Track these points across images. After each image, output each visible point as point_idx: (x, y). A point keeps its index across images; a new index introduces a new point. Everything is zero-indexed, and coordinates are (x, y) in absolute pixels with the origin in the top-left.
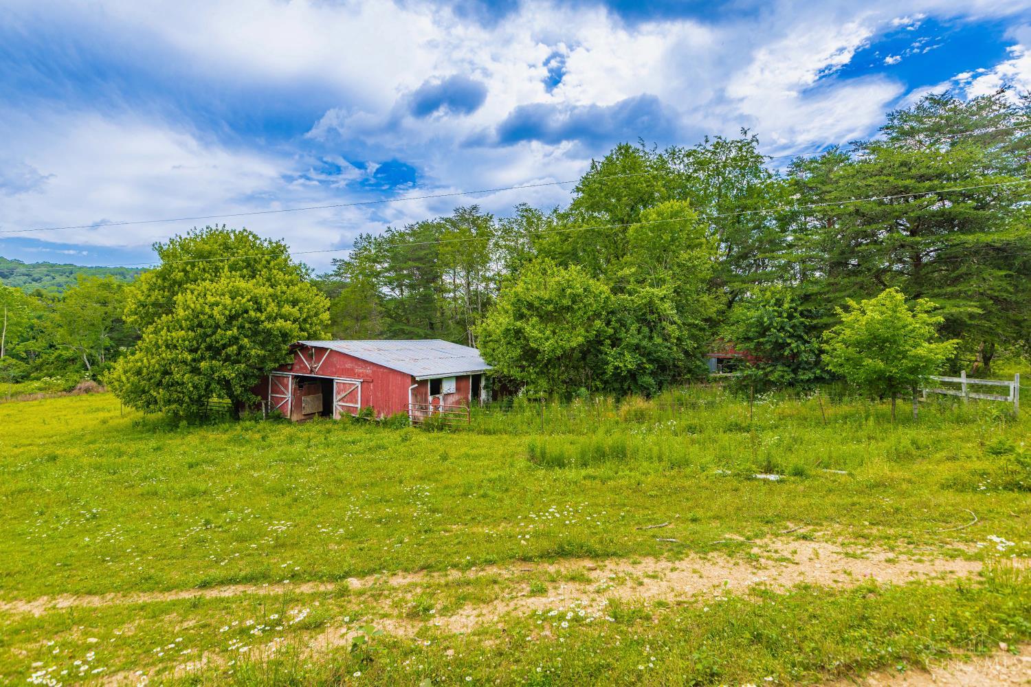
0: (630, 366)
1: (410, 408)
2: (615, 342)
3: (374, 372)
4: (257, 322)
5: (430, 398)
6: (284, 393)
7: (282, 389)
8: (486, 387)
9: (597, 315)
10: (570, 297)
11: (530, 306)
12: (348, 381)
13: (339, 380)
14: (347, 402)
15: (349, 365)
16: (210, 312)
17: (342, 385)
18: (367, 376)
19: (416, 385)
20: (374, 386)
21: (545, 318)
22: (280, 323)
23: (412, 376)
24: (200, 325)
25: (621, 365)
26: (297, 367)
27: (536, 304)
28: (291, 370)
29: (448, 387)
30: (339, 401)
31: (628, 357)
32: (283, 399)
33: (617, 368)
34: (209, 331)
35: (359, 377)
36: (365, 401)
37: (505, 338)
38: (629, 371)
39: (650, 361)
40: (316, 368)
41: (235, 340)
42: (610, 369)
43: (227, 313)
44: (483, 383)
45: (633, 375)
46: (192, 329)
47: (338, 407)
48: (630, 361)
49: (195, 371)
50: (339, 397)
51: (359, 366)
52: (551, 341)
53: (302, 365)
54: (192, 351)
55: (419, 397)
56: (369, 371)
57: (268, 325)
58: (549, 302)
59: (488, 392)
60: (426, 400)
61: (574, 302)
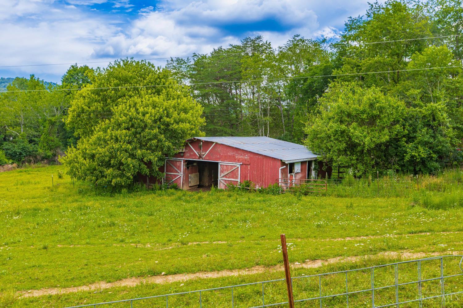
0: (423, 156)
1: (280, 181)
2: (410, 139)
3: (250, 158)
4: (168, 125)
5: (289, 175)
6: (177, 172)
7: (176, 169)
8: (315, 169)
9: (396, 122)
10: (378, 109)
11: (349, 115)
12: (230, 164)
13: (222, 164)
14: (229, 178)
15: (231, 153)
16: (142, 118)
17: (225, 167)
18: (245, 160)
19: (285, 167)
20: (250, 167)
21: (362, 123)
22: (181, 125)
23: (281, 160)
24: (133, 126)
25: (417, 155)
26: (188, 155)
27: (354, 113)
28: (182, 157)
29: (297, 168)
30: (223, 177)
31: (421, 149)
32: (175, 176)
33: (413, 157)
34: (139, 130)
35: (239, 161)
36: (243, 177)
37: (334, 136)
38: (422, 159)
39: (435, 152)
40: (203, 155)
41: (155, 137)
42: (407, 158)
43: (153, 118)
44: (313, 166)
45: (423, 162)
46: (128, 129)
47: (222, 181)
48: (423, 152)
49: (133, 156)
50: (222, 175)
51: (239, 154)
52: (368, 138)
53: (192, 153)
54: (129, 143)
55: (284, 174)
56: (247, 157)
57: (175, 126)
58: (363, 112)
59: (316, 172)
60: (287, 177)
61: (381, 112)
